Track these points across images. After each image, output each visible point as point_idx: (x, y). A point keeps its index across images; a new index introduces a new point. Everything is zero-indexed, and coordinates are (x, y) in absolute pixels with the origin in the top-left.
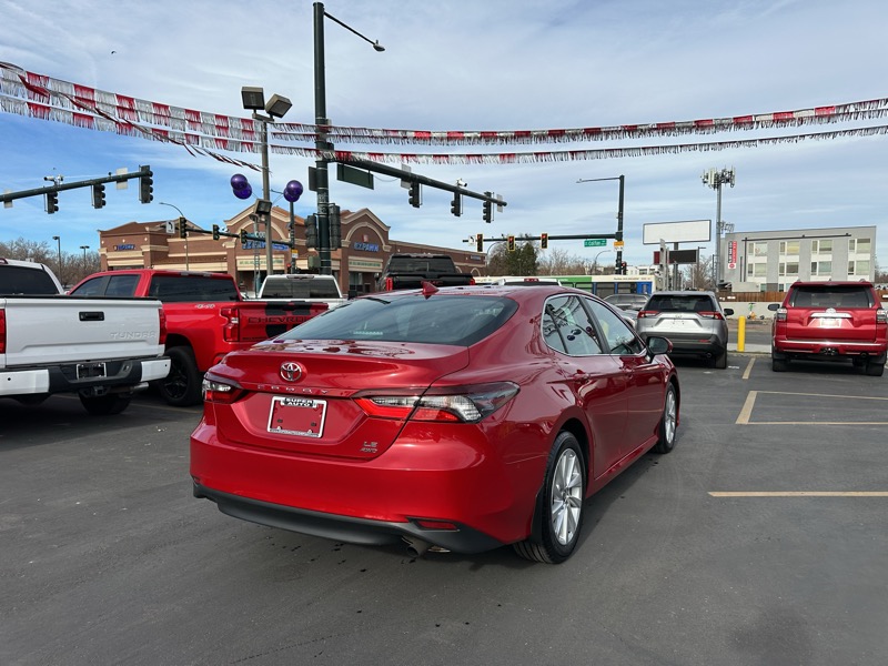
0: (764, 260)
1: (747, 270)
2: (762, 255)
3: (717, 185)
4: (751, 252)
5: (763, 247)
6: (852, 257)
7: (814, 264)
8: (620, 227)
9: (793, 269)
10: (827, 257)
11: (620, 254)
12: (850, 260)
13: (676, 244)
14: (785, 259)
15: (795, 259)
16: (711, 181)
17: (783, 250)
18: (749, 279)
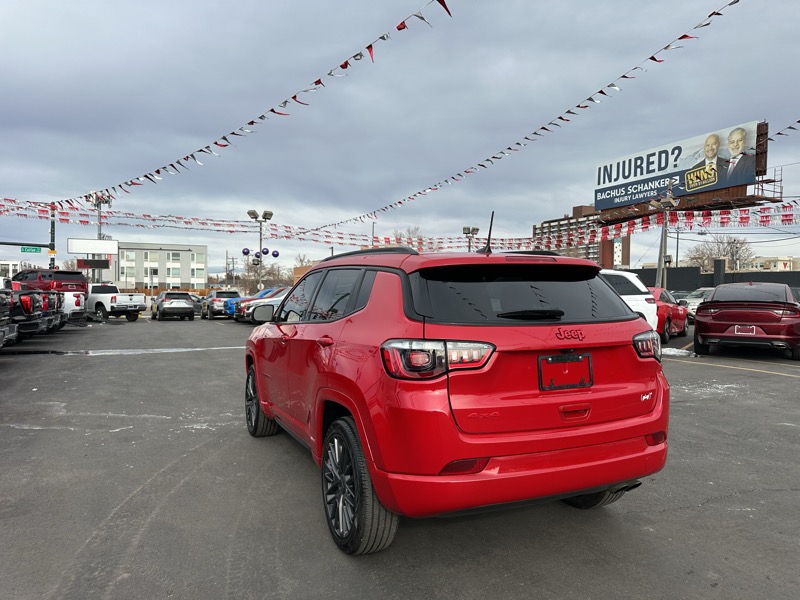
0: (133, 264)
1: (120, 272)
2: (132, 261)
3: (98, 205)
4: (123, 257)
5: (132, 255)
6: (194, 265)
7: (169, 269)
8: (53, 240)
9: (155, 272)
10: (177, 265)
11: (53, 260)
12: (192, 267)
13: (93, 255)
14: (149, 265)
15: (155, 265)
16: (93, 200)
17: (146, 257)
18: (123, 279)
